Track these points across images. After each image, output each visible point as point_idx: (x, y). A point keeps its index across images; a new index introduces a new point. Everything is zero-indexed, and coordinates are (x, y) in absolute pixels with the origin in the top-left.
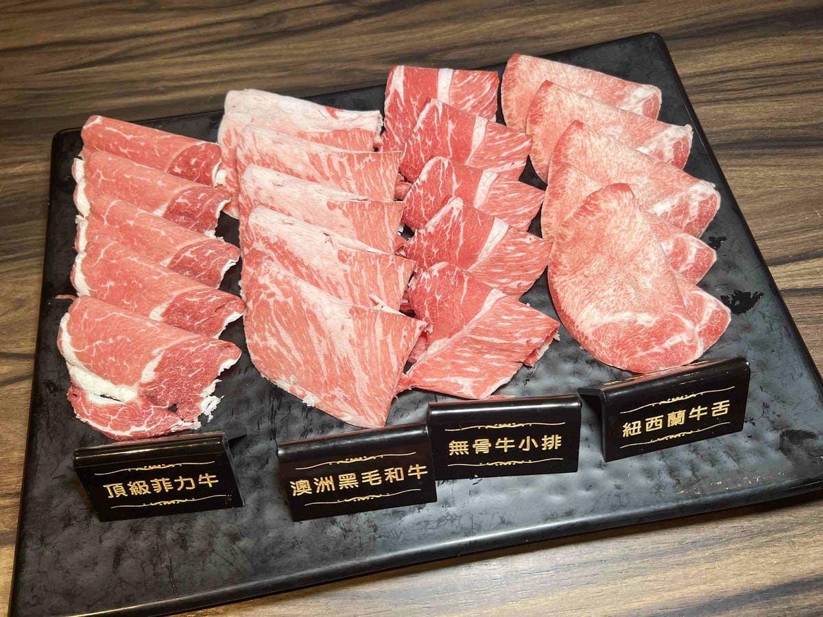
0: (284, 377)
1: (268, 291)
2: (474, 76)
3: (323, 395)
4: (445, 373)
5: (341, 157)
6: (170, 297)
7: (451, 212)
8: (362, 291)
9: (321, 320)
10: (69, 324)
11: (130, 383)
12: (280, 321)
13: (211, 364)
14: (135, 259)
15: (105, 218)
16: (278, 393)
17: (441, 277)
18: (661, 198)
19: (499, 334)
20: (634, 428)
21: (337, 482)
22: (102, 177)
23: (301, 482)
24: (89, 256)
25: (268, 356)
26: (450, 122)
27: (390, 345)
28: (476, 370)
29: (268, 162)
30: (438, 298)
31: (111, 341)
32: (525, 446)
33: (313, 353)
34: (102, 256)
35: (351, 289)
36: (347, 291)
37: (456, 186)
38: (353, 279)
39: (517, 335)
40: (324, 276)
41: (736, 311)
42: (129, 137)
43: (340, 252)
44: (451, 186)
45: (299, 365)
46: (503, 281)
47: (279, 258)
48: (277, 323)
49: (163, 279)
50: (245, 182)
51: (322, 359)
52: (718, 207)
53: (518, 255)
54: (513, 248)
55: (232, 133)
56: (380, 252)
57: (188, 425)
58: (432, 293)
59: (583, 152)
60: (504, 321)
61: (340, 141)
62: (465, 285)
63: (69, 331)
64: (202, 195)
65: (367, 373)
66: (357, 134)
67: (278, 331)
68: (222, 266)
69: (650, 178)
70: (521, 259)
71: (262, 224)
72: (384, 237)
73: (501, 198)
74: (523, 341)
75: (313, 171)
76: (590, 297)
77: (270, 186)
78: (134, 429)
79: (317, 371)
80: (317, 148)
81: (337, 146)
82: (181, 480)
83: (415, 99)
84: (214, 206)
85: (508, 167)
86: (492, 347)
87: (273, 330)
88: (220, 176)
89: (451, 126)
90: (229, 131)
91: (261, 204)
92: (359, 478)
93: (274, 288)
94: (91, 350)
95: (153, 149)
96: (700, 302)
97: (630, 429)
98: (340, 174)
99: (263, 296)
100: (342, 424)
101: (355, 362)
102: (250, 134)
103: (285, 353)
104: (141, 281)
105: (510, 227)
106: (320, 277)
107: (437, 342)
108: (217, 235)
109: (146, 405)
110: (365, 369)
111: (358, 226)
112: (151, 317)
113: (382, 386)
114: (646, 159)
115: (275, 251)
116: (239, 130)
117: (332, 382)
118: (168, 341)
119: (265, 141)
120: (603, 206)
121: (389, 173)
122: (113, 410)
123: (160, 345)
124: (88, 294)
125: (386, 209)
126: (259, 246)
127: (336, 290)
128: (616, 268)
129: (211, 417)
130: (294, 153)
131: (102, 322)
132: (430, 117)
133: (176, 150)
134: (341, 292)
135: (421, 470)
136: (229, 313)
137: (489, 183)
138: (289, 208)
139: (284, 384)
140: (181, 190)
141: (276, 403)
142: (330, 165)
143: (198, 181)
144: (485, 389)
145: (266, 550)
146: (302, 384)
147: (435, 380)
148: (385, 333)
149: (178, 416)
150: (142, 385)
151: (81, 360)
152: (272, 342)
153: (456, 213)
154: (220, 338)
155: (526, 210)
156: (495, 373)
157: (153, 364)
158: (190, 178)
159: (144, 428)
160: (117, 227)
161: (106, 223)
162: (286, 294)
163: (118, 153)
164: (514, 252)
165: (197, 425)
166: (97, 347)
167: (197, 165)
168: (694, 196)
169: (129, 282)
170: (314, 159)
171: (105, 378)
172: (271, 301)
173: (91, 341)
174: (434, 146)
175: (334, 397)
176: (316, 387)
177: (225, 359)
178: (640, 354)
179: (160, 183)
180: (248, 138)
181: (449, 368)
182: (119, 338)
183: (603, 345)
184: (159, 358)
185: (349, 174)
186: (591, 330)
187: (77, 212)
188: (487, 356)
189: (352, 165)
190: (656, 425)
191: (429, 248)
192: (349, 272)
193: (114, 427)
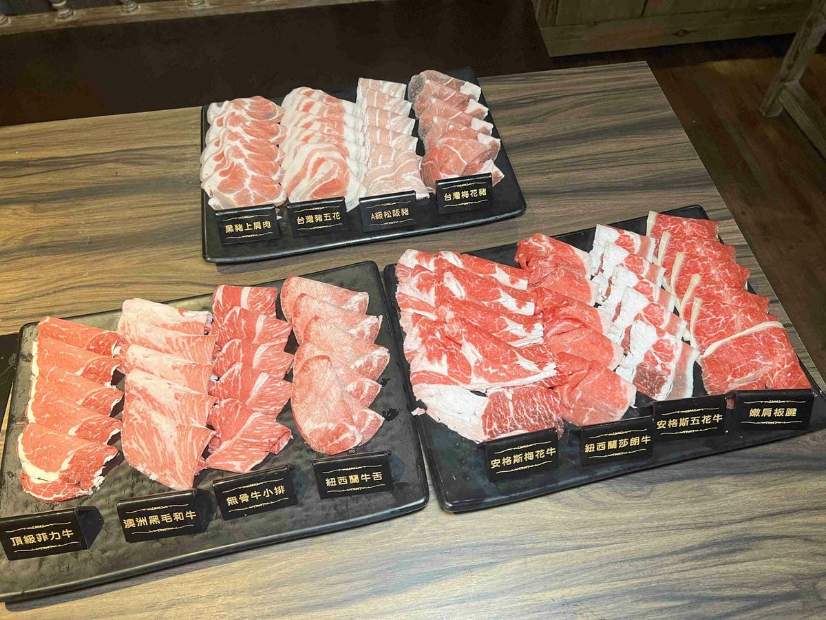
0: (140, 465)
1: (134, 418)
2: (262, 291)
3: (161, 473)
4: (226, 460)
5: (184, 339)
6: (81, 422)
7: (233, 372)
8: (186, 416)
9: (160, 432)
10: (22, 439)
11: (55, 471)
12: (139, 434)
13: (100, 458)
14: (62, 401)
15: (47, 377)
16: (137, 474)
17: (225, 407)
18: (358, 358)
19: (255, 437)
20: (332, 482)
21: (148, 520)
22: (47, 354)
23: (129, 520)
24: (37, 400)
25: (132, 452)
26: (243, 320)
27: (195, 445)
28: (244, 457)
29: (144, 343)
30: (223, 418)
31: (45, 448)
32: (266, 494)
33: (155, 451)
34: (43, 400)
35: (181, 414)
36: (179, 416)
37: (242, 356)
38: (182, 409)
39: (264, 437)
40: (167, 407)
41: (387, 419)
42: (64, 329)
43: (176, 394)
44: (239, 355)
45: (148, 458)
46: (266, 407)
47: (144, 398)
48: (138, 435)
49: (77, 412)
50: (128, 356)
51: (160, 454)
52: (388, 362)
53: (273, 393)
54: (269, 389)
55: (126, 324)
56: (198, 393)
57: (85, 492)
58: (220, 416)
59: (318, 334)
60: (257, 430)
61: (186, 328)
62: (239, 411)
63: (22, 443)
64: (104, 363)
65: (182, 461)
66: (195, 325)
67: (138, 440)
68: (111, 403)
69: (352, 347)
70: (274, 395)
71: (134, 380)
72: (201, 384)
73: (268, 361)
74: (267, 440)
75: (168, 347)
76: (309, 415)
77: (142, 357)
78: (55, 496)
79: (157, 460)
80: (171, 334)
81: (184, 332)
83: (229, 305)
84: (110, 370)
85: (277, 342)
86: (252, 444)
87: (136, 438)
88: (116, 351)
89: (243, 322)
90: (124, 323)
91: (137, 367)
92: (160, 518)
93: (137, 416)
94: (34, 453)
95: (78, 336)
96: (365, 416)
98: (182, 348)
99: (130, 420)
100: (170, 489)
101: (176, 454)
102: (133, 327)
103: (141, 451)
104: (64, 413)
105: (270, 377)
106: (165, 408)
107: (225, 442)
108: (112, 384)
109: (63, 483)
110: (181, 458)
111: (188, 378)
112: (69, 434)
113: (189, 467)
114: (350, 337)
115: (141, 394)
116: (130, 322)
117: (165, 467)
118: (77, 446)
119: (142, 330)
120: (311, 367)
121: (209, 347)
122: (44, 486)
123: (72, 449)
124: (34, 422)
125: (203, 369)
126: (133, 392)
127: (173, 415)
128: (319, 399)
129: (99, 488)
130: (158, 337)
131: (41, 437)
132: (231, 318)
133: (91, 337)
134: (175, 416)
135: (193, 514)
136: (113, 430)
137: (261, 353)
138: (152, 369)
139: (140, 469)
140: (92, 359)
141: (135, 479)
142: (177, 345)
143: (104, 354)
144: (247, 467)
145: (120, 557)
146: (150, 468)
147: (221, 463)
148: (193, 439)
149: (80, 487)
150: (61, 472)
151: (28, 458)
152: (135, 446)
153: (236, 372)
154: (108, 444)
155: (282, 367)
156: (253, 458)
157: (68, 460)
158: (99, 352)
159: (61, 495)
160: (54, 382)
161: (47, 380)
162: (143, 418)
163: (58, 338)
164: (270, 391)
165: (91, 492)
166: (37, 451)
167: (103, 344)
168: (374, 356)
169: (58, 414)
170: (169, 340)
171: (41, 468)
172: (135, 422)
173: (34, 448)
174: (235, 332)
175: (166, 474)
176: (157, 470)
177: (107, 456)
178: (330, 444)
179: (80, 356)
180: (132, 328)
181: (229, 456)
182: (49, 446)
183: (314, 441)
184: (72, 456)
185: (187, 348)
186: (309, 433)
187: (32, 374)
188: (250, 449)
189: (189, 343)
190: (344, 482)
191: (222, 391)
192: (179, 405)
193: (44, 496)
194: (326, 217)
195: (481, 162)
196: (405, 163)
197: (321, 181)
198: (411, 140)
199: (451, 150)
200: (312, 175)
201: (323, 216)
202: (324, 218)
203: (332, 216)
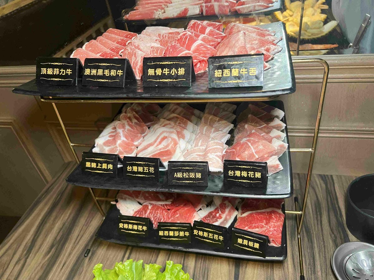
20: (219, 73)
23: (88, 70)
32: (173, 73)
82: (62, 70)
97: (218, 73)
169: (95, 48)
190: (227, 74)
194: (145, 169)
195: (268, 156)
196: (213, 147)
197: (161, 149)
198: (225, 135)
199: (248, 145)
200: (158, 145)
201: (143, 168)
202: (144, 170)
203: (149, 169)
